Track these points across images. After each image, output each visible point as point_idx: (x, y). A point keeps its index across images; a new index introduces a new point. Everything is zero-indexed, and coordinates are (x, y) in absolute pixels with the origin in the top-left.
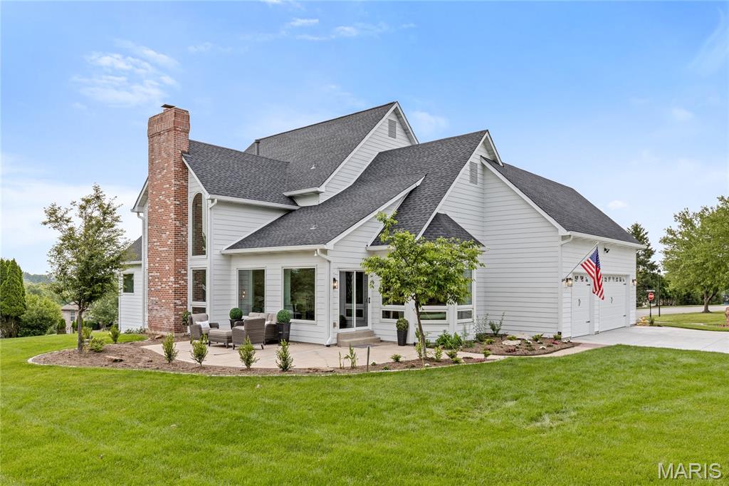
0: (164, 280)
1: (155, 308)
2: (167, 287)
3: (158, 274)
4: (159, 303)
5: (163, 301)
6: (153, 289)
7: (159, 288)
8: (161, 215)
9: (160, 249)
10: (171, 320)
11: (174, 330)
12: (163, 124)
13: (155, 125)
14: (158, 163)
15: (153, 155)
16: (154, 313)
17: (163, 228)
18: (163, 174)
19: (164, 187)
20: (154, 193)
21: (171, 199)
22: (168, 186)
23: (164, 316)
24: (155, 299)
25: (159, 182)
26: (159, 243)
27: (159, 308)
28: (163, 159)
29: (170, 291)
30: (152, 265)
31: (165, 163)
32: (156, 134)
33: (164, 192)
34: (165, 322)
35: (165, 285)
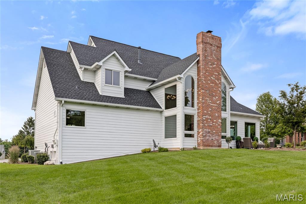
0: (215, 121)
1: (208, 135)
2: (217, 125)
3: (210, 117)
4: (211, 132)
5: (214, 131)
6: (206, 125)
7: (211, 124)
8: (213, 87)
9: (211, 104)
10: (219, 141)
11: (221, 146)
12: (214, 41)
13: (208, 38)
14: (210, 59)
15: (206, 53)
16: (207, 138)
17: (213, 94)
18: (213, 66)
19: (215, 73)
20: (207, 73)
21: (219, 81)
22: (217, 74)
23: (215, 139)
24: (208, 130)
25: (211, 69)
26: (210, 101)
27: (211, 135)
28: (213, 59)
29: (219, 127)
30: (206, 112)
31: (215, 62)
32: (209, 43)
33: (214, 76)
34: (215, 142)
35: (215, 124)
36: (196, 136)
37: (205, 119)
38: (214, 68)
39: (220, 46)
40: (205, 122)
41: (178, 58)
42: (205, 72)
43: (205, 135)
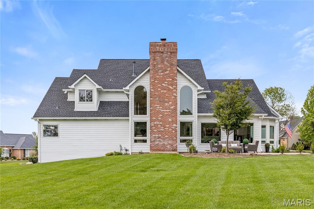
0: (168, 126)
1: (158, 140)
2: (170, 130)
3: (161, 123)
4: (162, 137)
5: (167, 136)
6: (155, 131)
7: (163, 130)
8: (164, 94)
9: (163, 111)
10: (174, 146)
11: (177, 150)
12: (166, 48)
13: (157, 47)
14: (160, 67)
15: (155, 62)
16: (157, 143)
17: (165, 100)
18: (165, 73)
19: (167, 80)
20: (156, 82)
21: (174, 86)
22: (171, 80)
23: (167, 144)
24: (158, 135)
25: (162, 77)
26: (162, 108)
27: (162, 140)
28: (166, 65)
29: (174, 132)
30: (155, 118)
31: (168, 68)
32: (159, 52)
33: (167, 82)
34: (168, 146)
35: (167, 129)
36: (148, 141)
37: (153, 125)
38: (166, 74)
39: (176, 51)
40: (154, 128)
41: (198, 60)
42: (153, 80)
43: (153, 140)
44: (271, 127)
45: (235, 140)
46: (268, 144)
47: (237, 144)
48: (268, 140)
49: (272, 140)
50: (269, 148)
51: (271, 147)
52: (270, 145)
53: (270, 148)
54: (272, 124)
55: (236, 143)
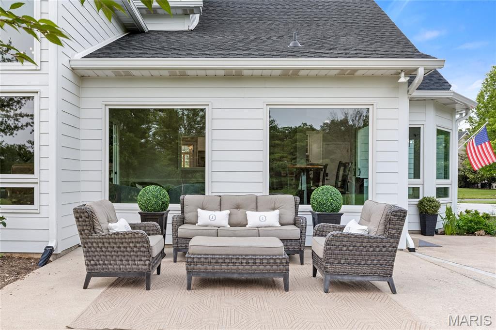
44: (439, 132)
45: (274, 188)
46: (430, 201)
47: (277, 212)
48: (429, 186)
49: (443, 183)
50: (435, 216)
51: (442, 212)
52: (438, 207)
53: (439, 218)
54: (445, 124)
55: (274, 209)
